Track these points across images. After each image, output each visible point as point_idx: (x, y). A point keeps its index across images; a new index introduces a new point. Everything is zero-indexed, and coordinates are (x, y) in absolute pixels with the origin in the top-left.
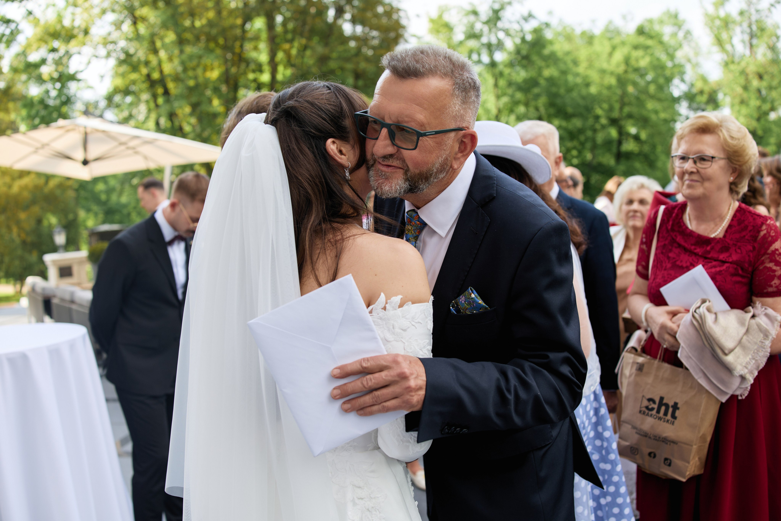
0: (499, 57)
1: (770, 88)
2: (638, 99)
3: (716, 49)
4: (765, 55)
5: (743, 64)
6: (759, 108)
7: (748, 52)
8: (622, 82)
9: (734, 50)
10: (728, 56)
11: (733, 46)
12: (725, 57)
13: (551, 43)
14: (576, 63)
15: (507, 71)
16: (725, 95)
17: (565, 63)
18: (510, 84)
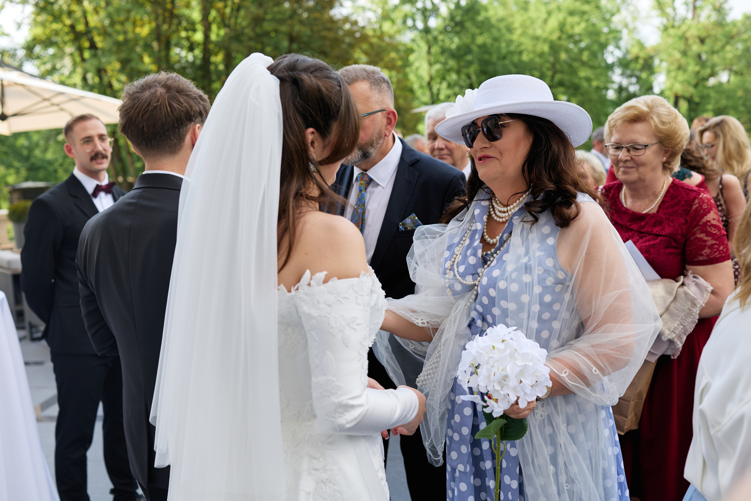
0: (433, 23)
1: (712, 52)
2: (570, 66)
3: (656, 13)
4: (709, 17)
5: (684, 28)
6: (698, 73)
7: (690, 15)
8: (555, 49)
9: (676, 14)
10: (668, 20)
11: (674, 9)
12: (665, 21)
13: (486, 9)
14: (510, 29)
15: (441, 37)
16: (661, 61)
17: (499, 30)
18: (444, 51)
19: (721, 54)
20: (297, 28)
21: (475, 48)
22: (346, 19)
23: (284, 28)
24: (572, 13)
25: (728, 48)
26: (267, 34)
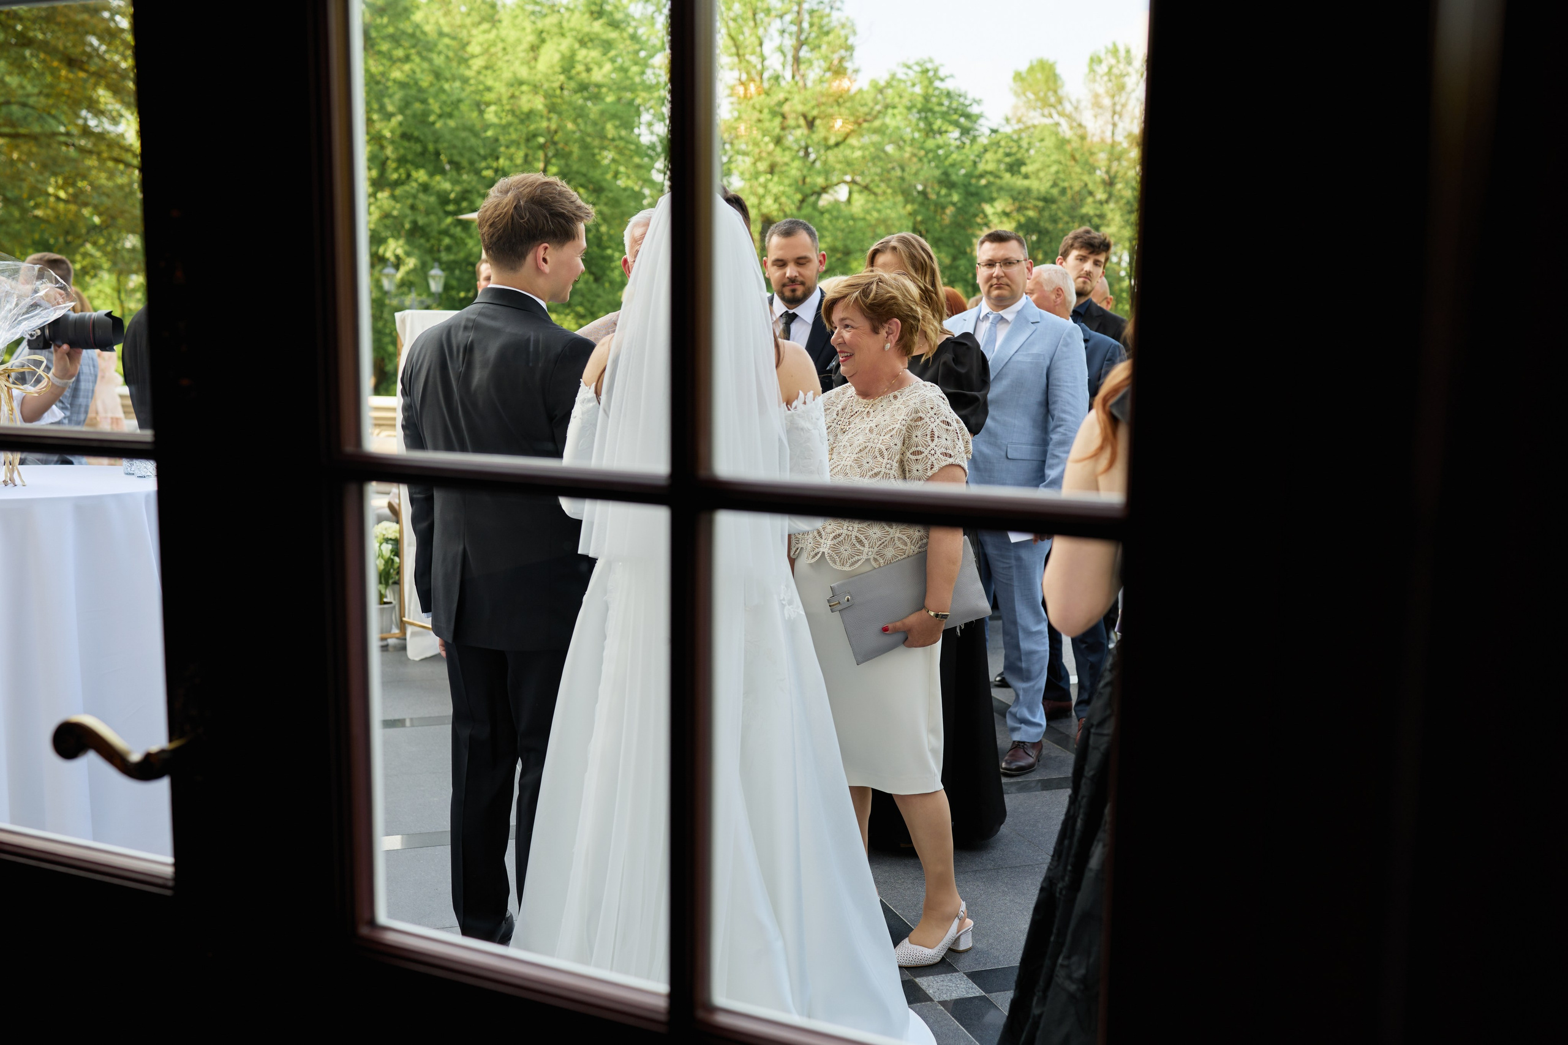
4: (822, 82)
5: (778, 95)
6: (803, 181)
7: (788, 74)
9: (764, 65)
19: (840, 151)
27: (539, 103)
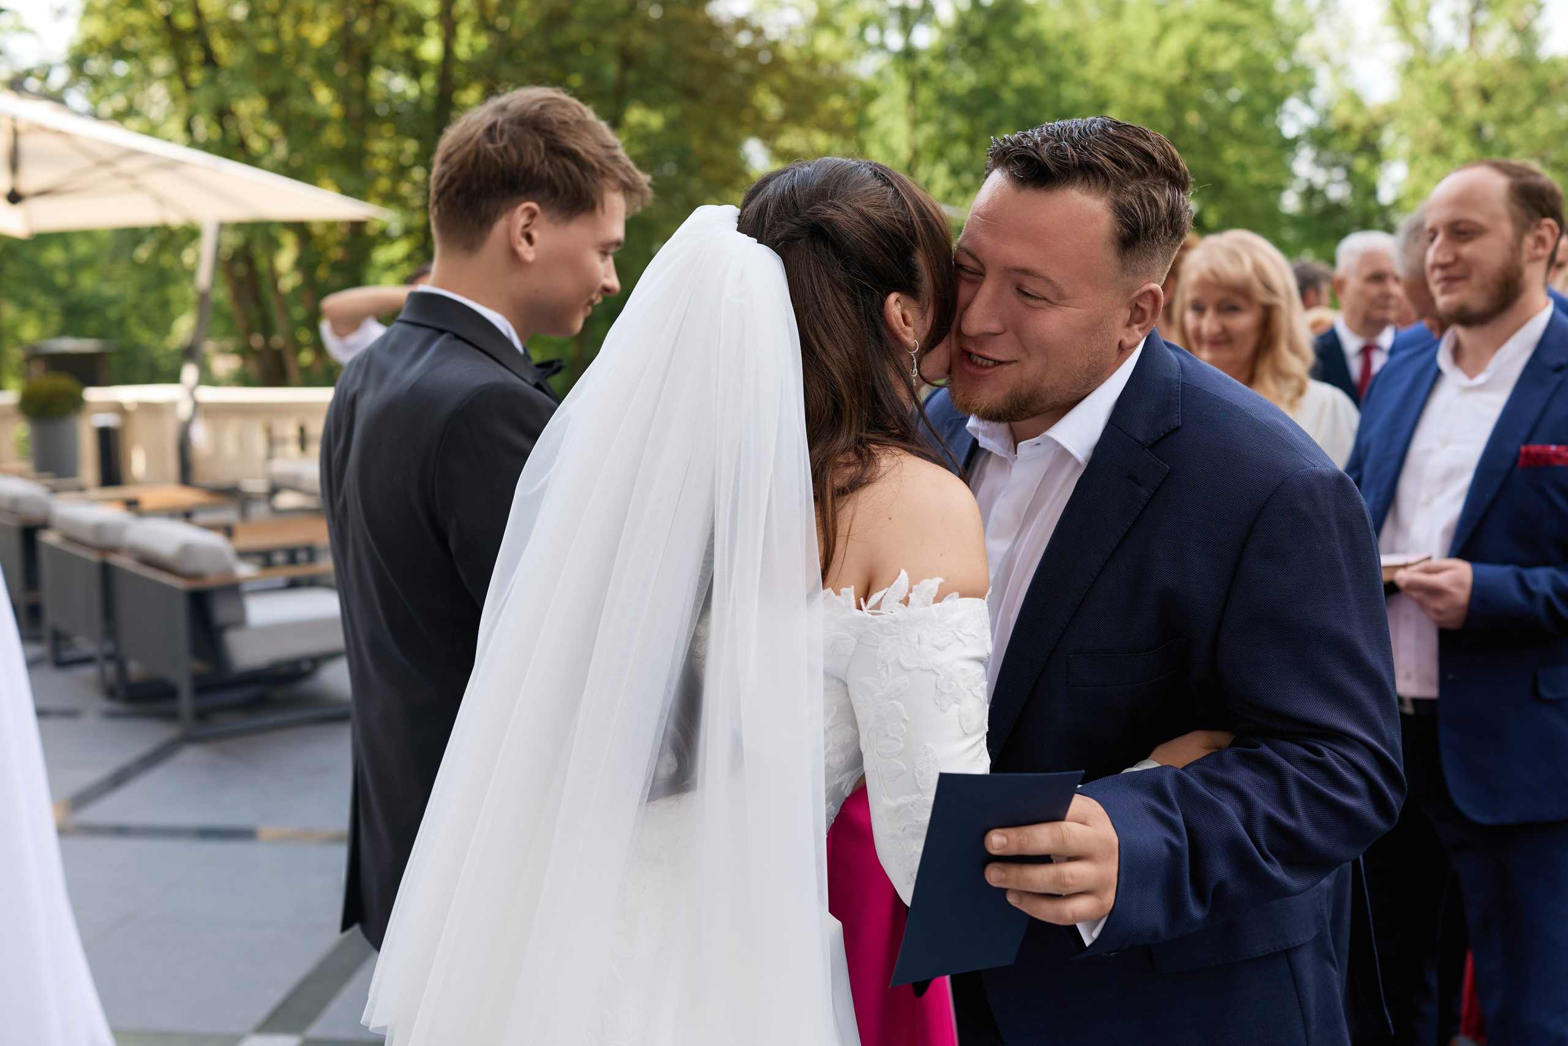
0: (923, 37)
1: (1507, 120)
2: (1205, 138)
3: (1390, 33)
4: (1502, 46)
5: (1449, 67)
7: (1462, 42)
8: (1176, 100)
9: (1432, 36)
10: (1416, 49)
11: (1429, 27)
12: (1409, 52)
13: (1033, 12)
14: (1082, 57)
15: (938, 69)
16: (1400, 134)
17: (1059, 58)
18: (943, 98)
19: (1527, 125)
20: (638, 38)
21: (1008, 97)
22: (742, 24)
23: (610, 38)
24: (1213, 27)
25: (1541, 113)
26: (573, 48)
27: (1156, 100)
